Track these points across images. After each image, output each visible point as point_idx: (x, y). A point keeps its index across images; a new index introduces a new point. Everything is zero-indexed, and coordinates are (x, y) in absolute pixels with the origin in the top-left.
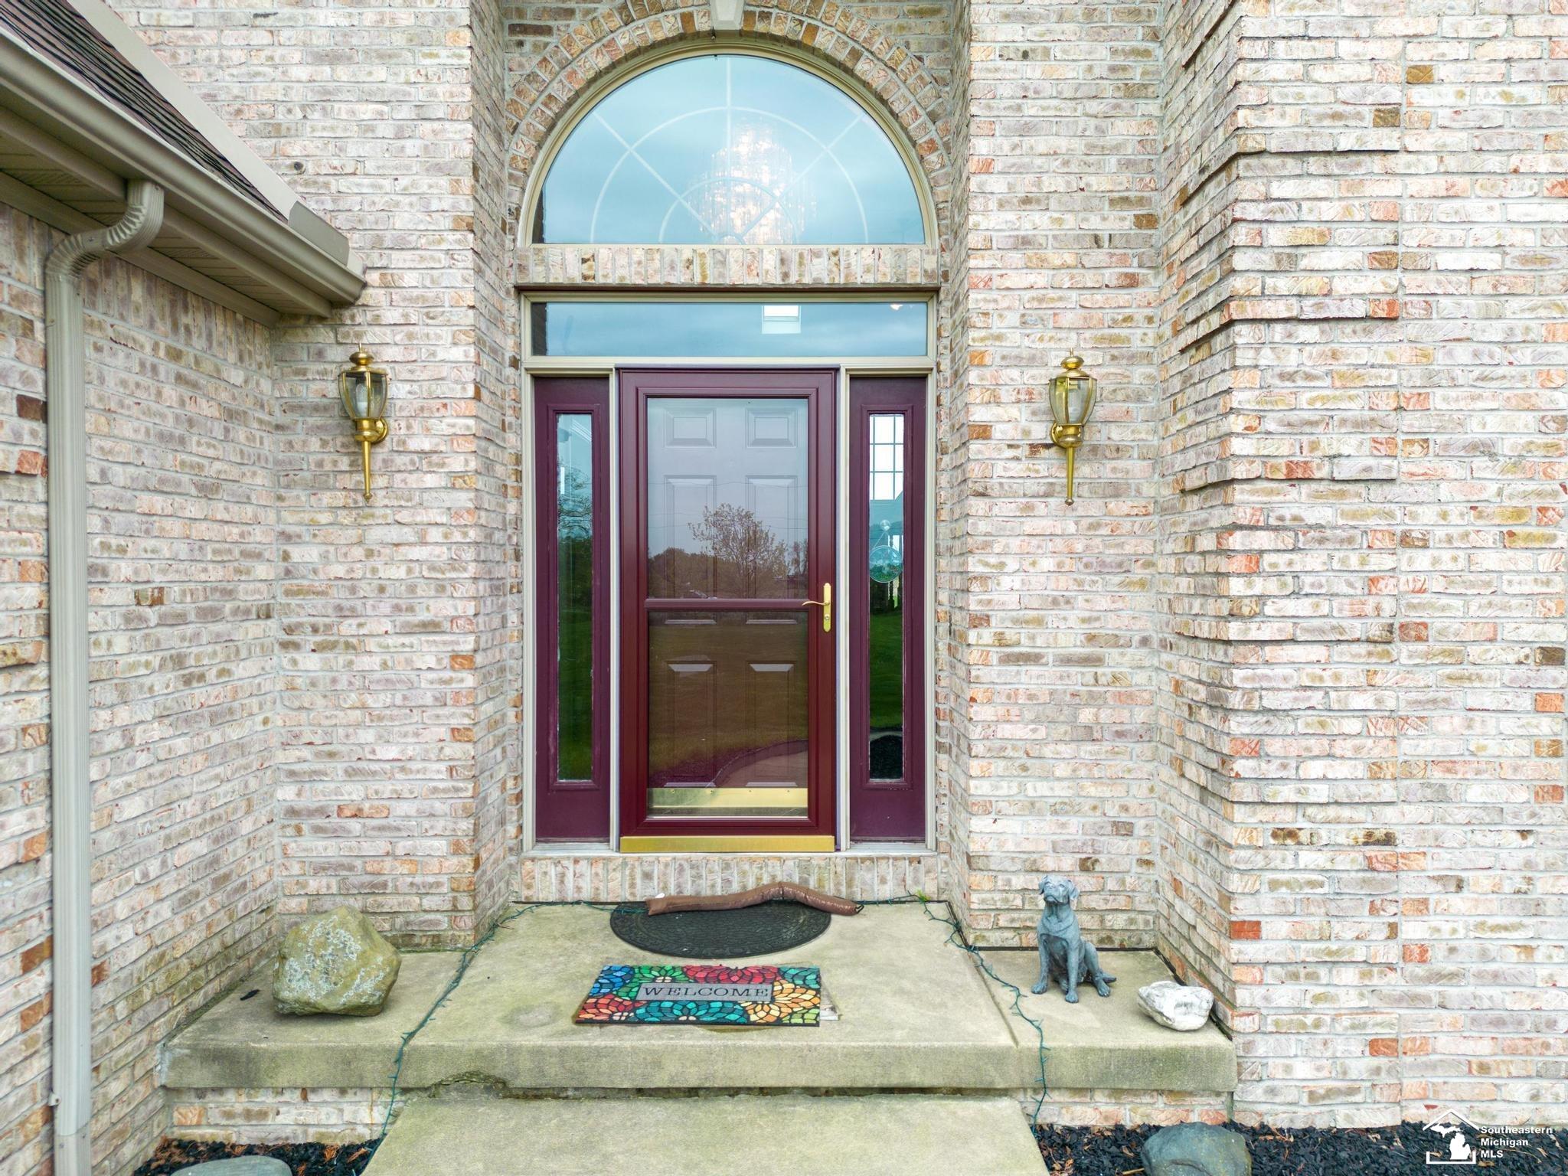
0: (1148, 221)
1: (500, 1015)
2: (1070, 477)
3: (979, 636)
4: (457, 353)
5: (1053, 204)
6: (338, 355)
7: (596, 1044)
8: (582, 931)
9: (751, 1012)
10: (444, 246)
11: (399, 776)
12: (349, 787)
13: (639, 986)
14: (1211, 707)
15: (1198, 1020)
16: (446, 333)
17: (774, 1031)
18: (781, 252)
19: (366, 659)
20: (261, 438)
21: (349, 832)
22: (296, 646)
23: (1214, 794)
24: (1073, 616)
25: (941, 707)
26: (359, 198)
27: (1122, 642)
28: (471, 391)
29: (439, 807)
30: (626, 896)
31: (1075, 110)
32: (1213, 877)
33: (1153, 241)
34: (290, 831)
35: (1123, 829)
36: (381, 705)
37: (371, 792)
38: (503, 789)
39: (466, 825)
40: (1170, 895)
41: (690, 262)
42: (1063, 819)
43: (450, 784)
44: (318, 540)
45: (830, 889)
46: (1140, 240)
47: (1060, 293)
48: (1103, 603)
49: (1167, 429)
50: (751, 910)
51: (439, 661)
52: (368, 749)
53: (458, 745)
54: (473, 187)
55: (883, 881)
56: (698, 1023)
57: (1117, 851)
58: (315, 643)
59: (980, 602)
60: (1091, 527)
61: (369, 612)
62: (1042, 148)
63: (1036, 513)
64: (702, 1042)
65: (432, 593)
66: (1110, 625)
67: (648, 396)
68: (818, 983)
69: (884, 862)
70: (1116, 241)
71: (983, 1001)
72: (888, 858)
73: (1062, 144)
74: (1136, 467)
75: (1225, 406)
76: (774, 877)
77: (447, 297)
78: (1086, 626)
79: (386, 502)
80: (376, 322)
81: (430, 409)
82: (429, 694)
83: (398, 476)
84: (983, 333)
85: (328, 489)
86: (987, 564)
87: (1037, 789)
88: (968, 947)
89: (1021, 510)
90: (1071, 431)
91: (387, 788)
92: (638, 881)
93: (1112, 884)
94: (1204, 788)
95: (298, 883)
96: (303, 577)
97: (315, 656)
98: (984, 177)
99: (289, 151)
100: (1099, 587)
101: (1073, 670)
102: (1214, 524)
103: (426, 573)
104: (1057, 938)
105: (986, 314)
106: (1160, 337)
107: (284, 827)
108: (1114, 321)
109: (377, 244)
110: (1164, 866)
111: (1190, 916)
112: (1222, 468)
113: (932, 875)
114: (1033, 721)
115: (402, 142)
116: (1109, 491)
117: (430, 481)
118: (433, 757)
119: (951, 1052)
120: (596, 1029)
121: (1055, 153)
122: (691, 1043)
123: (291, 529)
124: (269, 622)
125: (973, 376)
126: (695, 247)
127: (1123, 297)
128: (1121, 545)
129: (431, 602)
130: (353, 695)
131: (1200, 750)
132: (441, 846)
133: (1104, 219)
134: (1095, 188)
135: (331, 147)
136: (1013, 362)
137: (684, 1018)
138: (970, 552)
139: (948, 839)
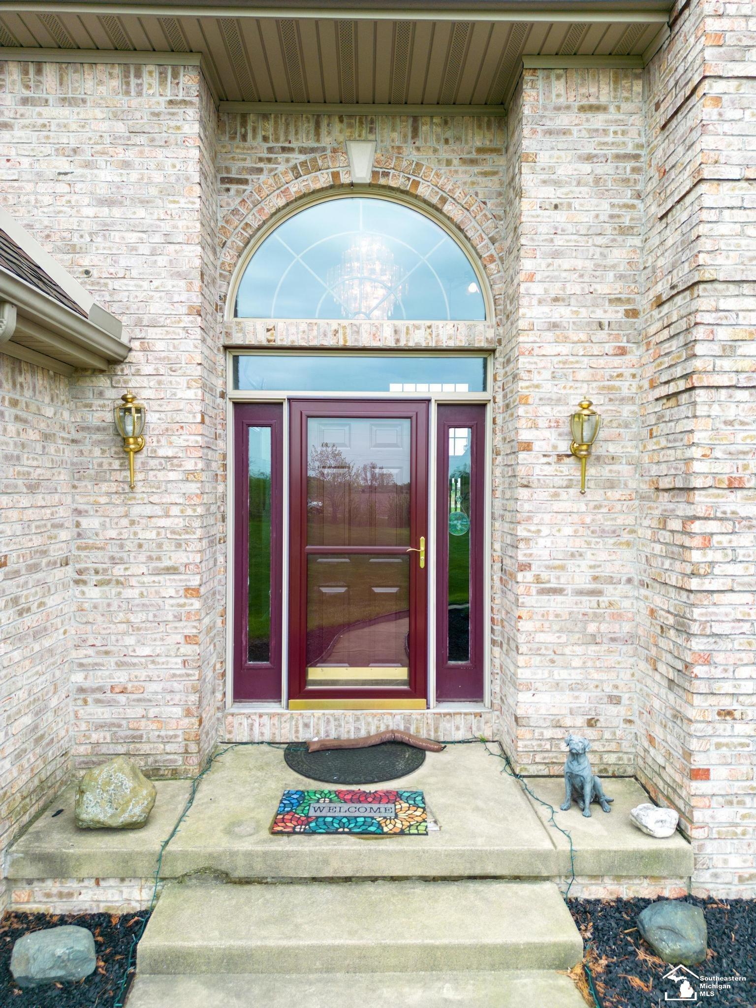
0: (633, 313)
1: (222, 827)
2: (583, 475)
3: (524, 577)
4: (190, 394)
5: (573, 301)
6: (113, 394)
7: (286, 849)
8: (268, 764)
9: (383, 825)
10: (182, 325)
11: (151, 666)
12: (119, 673)
13: (309, 805)
14: (677, 630)
15: (670, 830)
16: (183, 381)
17: (400, 839)
18: (395, 326)
19: (130, 591)
20: (64, 449)
21: (118, 702)
22: (84, 582)
23: (678, 686)
24: (584, 564)
25: (495, 617)
26: (127, 294)
27: (615, 581)
28: (199, 419)
29: (176, 686)
30: (293, 738)
31: (588, 242)
32: (678, 738)
33: (636, 326)
34: (80, 702)
35: (615, 700)
36: (139, 620)
37: (132, 677)
38: (214, 670)
39: (194, 698)
40: (646, 744)
41: (336, 332)
42: (576, 694)
43: (184, 671)
44: (99, 514)
45: (423, 734)
46: (628, 326)
47: (577, 358)
48: (603, 556)
49: (645, 447)
50: (374, 748)
51: (177, 592)
52: (130, 649)
53: (189, 646)
54: (201, 286)
55: (458, 728)
56: (350, 833)
57: (611, 714)
58: (97, 580)
59: (525, 555)
60: (596, 507)
61: (132, 560)
62: (566, 266)
63: (561, 498)
64: (355, 847)
65: (173, 548)
66: (607, 570)
67: (308, 417)
68: (424, 803)
69: (458, 716)
70: (613, 326)
71: (530, 815)
72: (461, 714)
73: (579, 264)
74: (624, 469)
75: (689, 440)
76: (388, 726)
77: (184, 358)
78: (592, 570)
79: (143, 489)
80: (138, 373)
81: (172, 430)
82: (170, 613)
83: (151, 473)
84: (527, 384)
85: (105, 481)
86: (529, 531)
87: (561, 674)
88: (516, 776)
89: (552, 496)
90: (584, 447)
91: (143, 674)
92: (301, 729)
93: (607, 735)
94: (671, 681)
95: (84, 735)
96: (89, 538)
97: (97, 589)
98: (530, 284)
99: (81, 262)
100: (601, 546)
101: (585, 599)
102: (680, 513)
103: (169, 536)
104: (577, 775)
105: (529, 371)
106: (641, 388)
107: (75, 700)
108: (611, 376)
109: (139, 323)
110: (642, 725)
111: (661, 760)
112: (686, 480)
113: (489, 725)
114: (558, 631)
115: (155, 258)
116: (608, 484)
117: (172, 476)
118: (173, 654)
119: (513, 853)
120: (285, 838)
121: (575, 269)
122: (347, 848)
123: (81, 507)
124: (67, 568)
125: (521, 411)
126: (340, 321)
127: (617, 361)
128: (615, 519)
129: (172, 554)
130: (121, 614)
131: (669, 656)
132: (178, 711)
133: (605, 312)
134: (599, 292)
135: (109, 260)
136: (546, 402)
137: (341, 830)
138: (519, 523)
139: (499, 702)
